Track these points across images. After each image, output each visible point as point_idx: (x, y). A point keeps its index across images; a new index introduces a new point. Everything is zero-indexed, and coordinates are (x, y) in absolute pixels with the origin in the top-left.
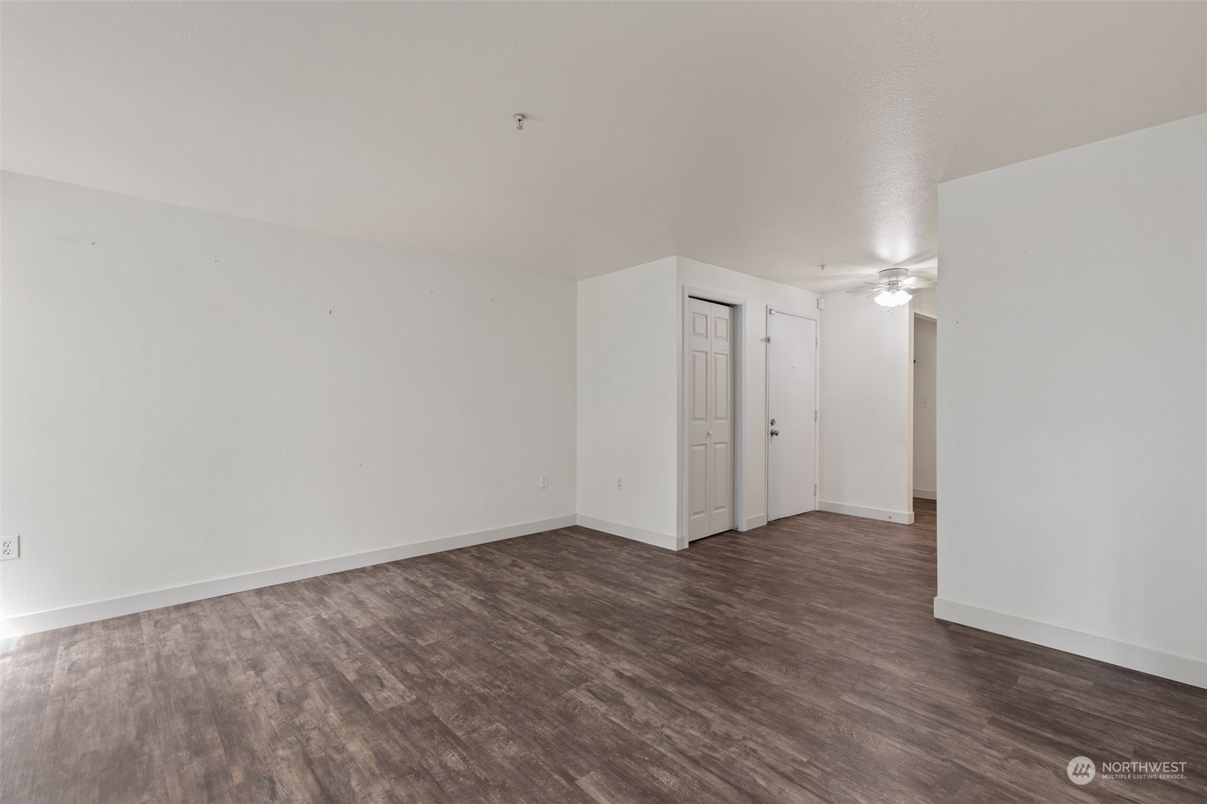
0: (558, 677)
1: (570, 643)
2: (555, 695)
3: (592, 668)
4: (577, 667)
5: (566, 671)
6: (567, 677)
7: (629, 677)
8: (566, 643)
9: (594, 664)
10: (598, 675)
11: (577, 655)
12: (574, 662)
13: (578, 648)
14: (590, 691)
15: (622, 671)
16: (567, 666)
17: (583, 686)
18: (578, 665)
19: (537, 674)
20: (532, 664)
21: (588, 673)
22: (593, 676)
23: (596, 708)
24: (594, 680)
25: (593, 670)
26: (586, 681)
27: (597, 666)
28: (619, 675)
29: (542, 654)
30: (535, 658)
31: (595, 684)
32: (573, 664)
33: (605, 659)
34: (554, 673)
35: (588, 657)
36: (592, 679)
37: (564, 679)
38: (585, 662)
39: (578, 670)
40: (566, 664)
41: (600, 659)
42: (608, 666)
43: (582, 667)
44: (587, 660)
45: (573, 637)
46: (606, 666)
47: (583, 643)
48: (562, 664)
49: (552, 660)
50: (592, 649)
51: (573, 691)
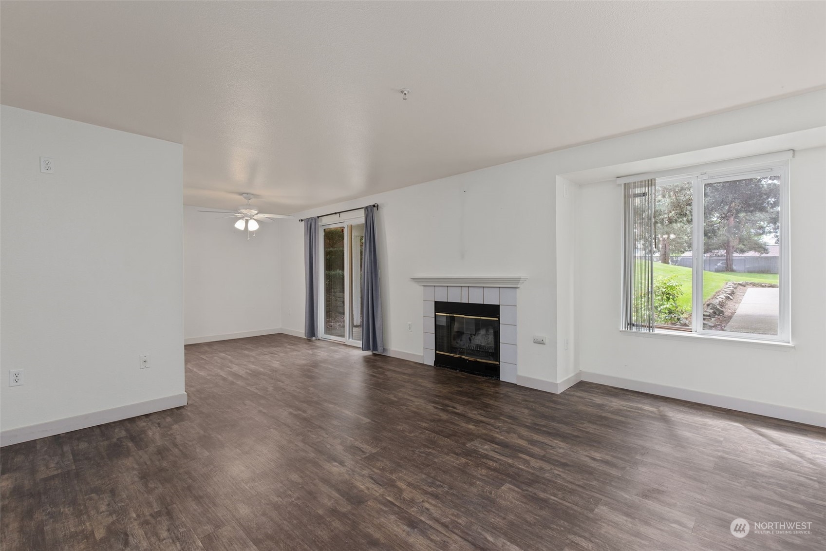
0: (385, 460)
1: (377, 491)
2: (384, 449)
3: (360, 467)
4: (372, 467)
5: (379, 464)
6: (378, 460)
7: (336, 461)
8: (381, 490)
9: (359, 471)
10: (357, 462)
11: (372, 478)
12: (373, 471)
13: (372, 485)
14: (363, 452)
15: (339, 465)
16: (378, 469)
17: (368, 455)
18: (371, 469)
19: (399, 461)
20: (405, 469)
21: (364, 463)
22: (360, 461)
23: (361, 443)
24: (360, 458)
25: (360, 466)
26: (365, 458)
27: (357, 469)
28: (342, 463)
29: (400, 479)
30: (405, 475)
31: (360, 456)
32: (374, 469)
33: (349, 474)
34: (388, 463)
35: (363, 476)
36: (361, 460)
37: (381, 458)
38: (365, 472)
39: (371, 465)
40: (380, 470)
41: (354, 474)
42: (348, 469)
43: (368, 468)
44: (363, 473)
45: (376, 499)
46: (350, 469)
47: (366, 491)
48: (383, 469)
49: (391, 473)
50: (359, 484)
51: (374, 451)
